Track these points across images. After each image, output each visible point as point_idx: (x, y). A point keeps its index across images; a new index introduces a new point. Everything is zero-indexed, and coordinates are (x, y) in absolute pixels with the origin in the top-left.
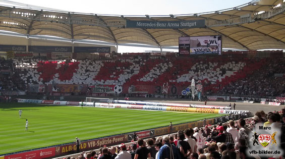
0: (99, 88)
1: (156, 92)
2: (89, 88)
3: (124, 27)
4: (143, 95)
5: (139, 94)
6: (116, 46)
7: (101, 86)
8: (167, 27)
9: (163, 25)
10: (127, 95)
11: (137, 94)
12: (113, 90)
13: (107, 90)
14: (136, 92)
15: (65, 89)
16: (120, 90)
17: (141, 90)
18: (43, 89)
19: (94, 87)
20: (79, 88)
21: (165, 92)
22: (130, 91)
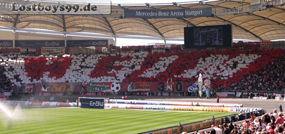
0: (95, 87)
1: (159, 89)
2: (83, 86)
3: (121, 17)
4: (146, 94)
5: (140, 92)
6: (114, 39)
7: (97, 83)
8: (170, 17)
9: (165, 14)
10: (126, 93)
11: (138, 92)
12: (110, 88)
13: (104, 88)
14: (137, 90)
15: (56, 88)
16: (117, 88)
17: (142, 88)
18: (31, 88)
19: (88, 85)
20: (71, 86)
21: (169, 90)
22: (129, 89)
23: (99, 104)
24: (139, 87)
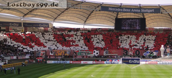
0: (82, 53)
1: (124, 54)
2: (75, 52)
3: (100, 11)
4: (114, 57)
5: (111, 56)
7: (84, 51)
8: (131, 12)
9: (128, 10)
10: (102, 57)
11: (110, 56)
12: (92, 53)
13: (88, 53)
14: (110, 55)
15: (58, 53)
16: (97, 53)
17: (113, 53)
18: (44, 53)
19: (78, 51)
20: (67, 52)
21: (131, 54)
22: (105, 54)
23: (136, 61)
24: (111, 53)
